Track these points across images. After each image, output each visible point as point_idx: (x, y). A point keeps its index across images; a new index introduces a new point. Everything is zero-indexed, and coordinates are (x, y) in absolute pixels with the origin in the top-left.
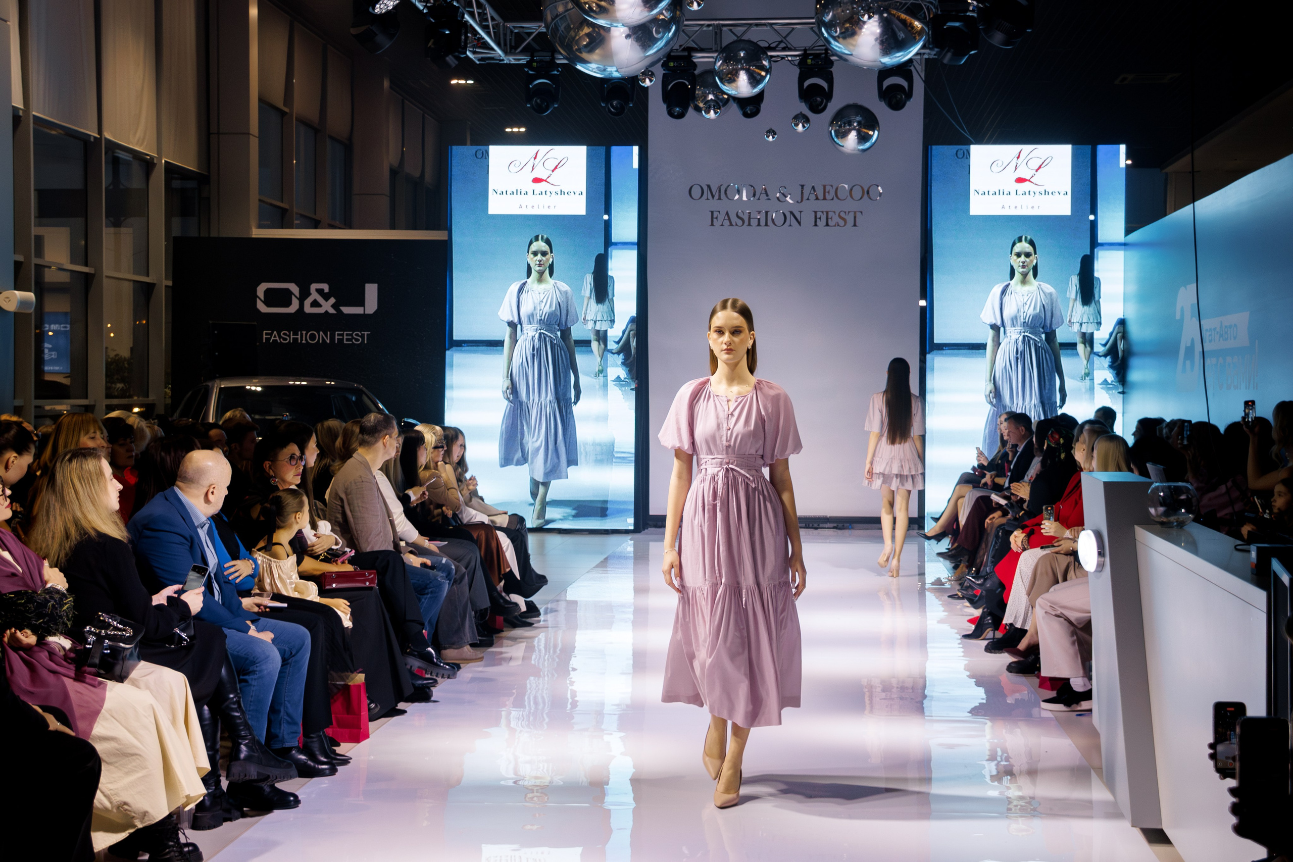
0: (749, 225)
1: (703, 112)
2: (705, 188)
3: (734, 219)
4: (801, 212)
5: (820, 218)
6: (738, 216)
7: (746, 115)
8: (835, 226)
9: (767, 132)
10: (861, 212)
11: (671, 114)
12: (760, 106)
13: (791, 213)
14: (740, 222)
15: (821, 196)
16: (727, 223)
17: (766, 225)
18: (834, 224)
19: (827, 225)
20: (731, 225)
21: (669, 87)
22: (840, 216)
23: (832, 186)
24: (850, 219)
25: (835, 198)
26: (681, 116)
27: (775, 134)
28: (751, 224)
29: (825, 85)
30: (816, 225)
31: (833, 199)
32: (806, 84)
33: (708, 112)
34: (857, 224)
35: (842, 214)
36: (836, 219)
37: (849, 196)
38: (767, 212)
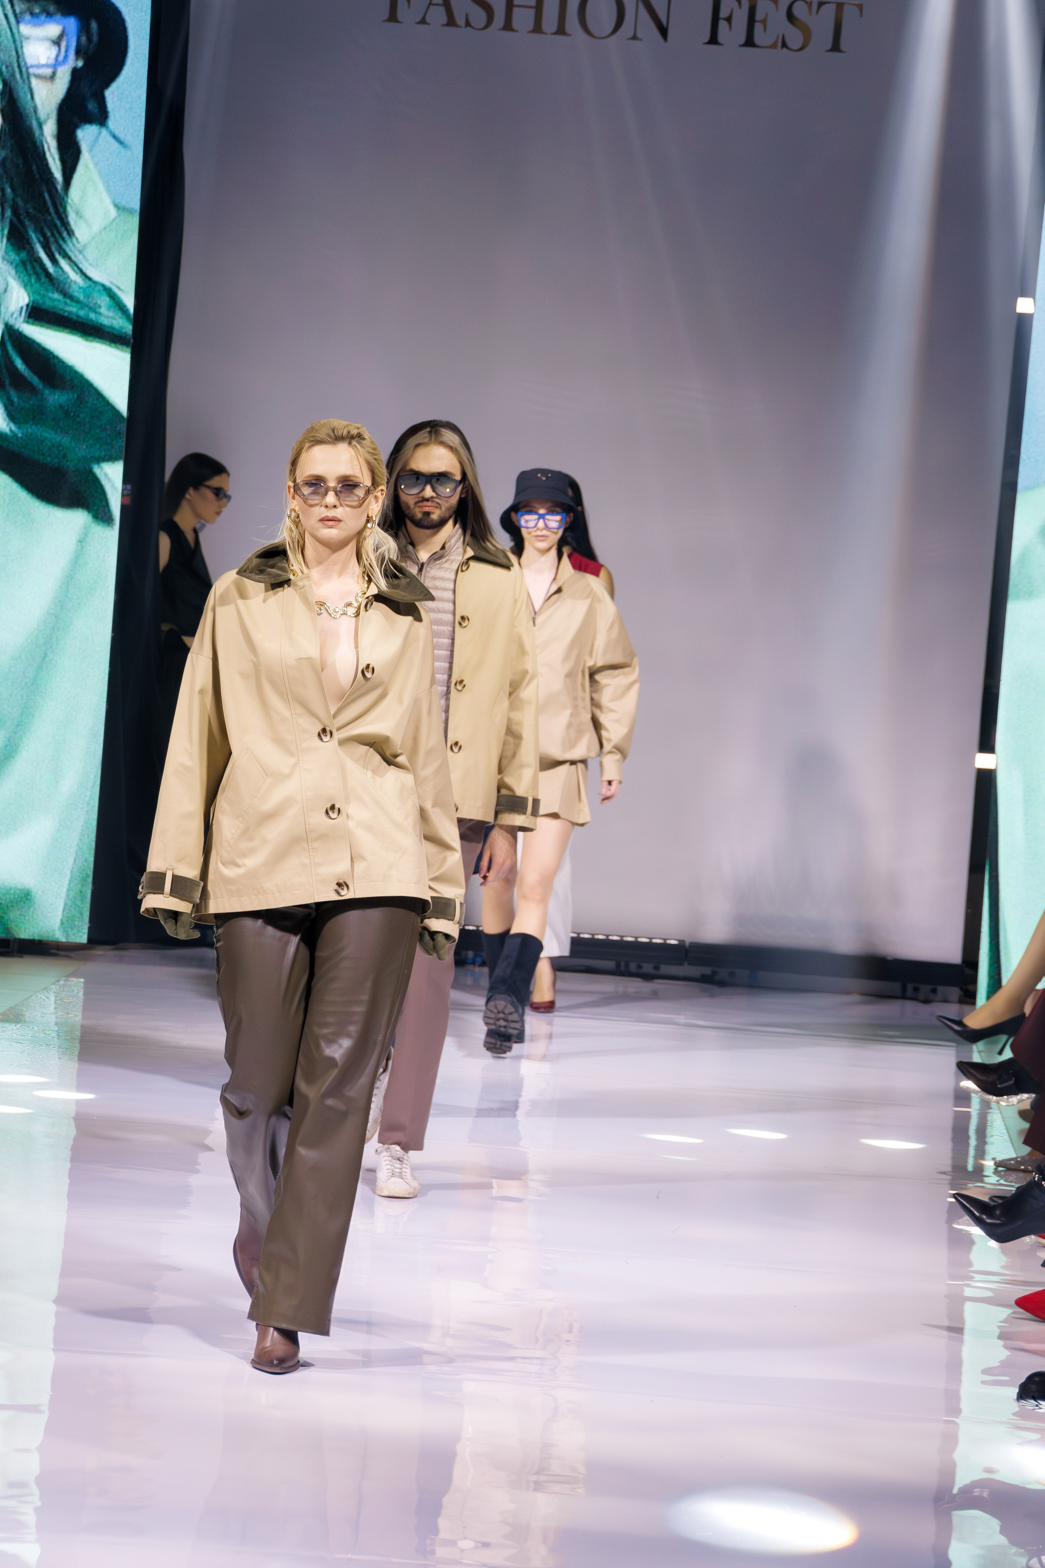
0: (508, 26)
3: (461, 5)
5: (729, 19)
8: (774, 46)
10: (860, 7)
14: (479, 16)
16: (438, 15)
17: (561, 30)
18: (770, 42)
19: (749, 42)
22: (791, 17)
24: (821, 25)
28: (515, 25)
30: (713, 40)
34: (843, 46)
35: (800, 12)
36: (778, 24)
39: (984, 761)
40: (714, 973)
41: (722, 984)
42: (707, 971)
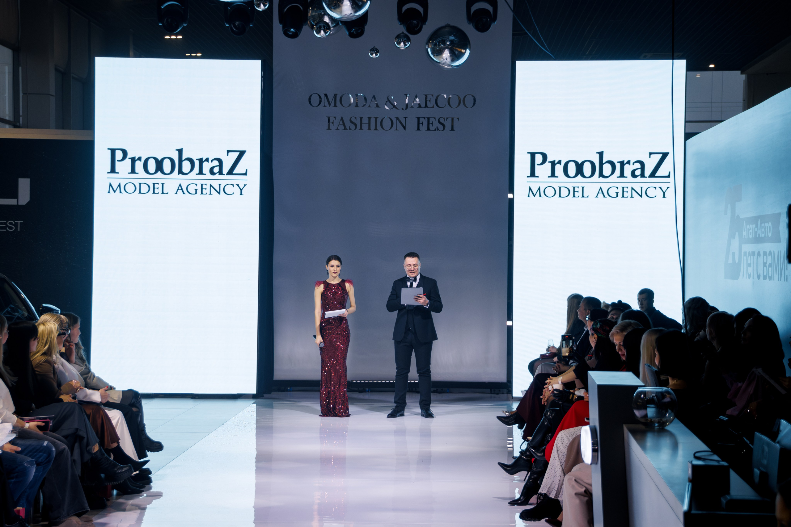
0: (361, 129)
1: (315, 32)
2: (323, 97)
3: (348, 124)
4: (405, 118)
5: (422, 123)
6: (351, 121)
7: (352, 35)
8: (435, 130)
9: (371, 50)
10: (458, 118)
11: (286, 33)
12: (364, 28)
13: (397, 119)
14: (353, 127)
15: (423, 105)
16: (342, 127)
17: (376, 129)
18: (434, 129)
19: (428, 129)
21: (285, 10)
22: (439, 122)
23: (432, 95)
24: (448, 123)
25: (435, 106)
26: (295, 36)
27: (378, 52)
28: (363, 128)
29: (421, 9)
30: (418, 129)
31: (433, 107)
32: (404, 8)
33: (319, 32)
34: (454, 129)
35: (442, 120)
36: (436, 124)
37: (447, 104)
38: (376, 118)
39: (509, 323)
40: (437, 390)
41: (440, 393)
42: (435, 389)
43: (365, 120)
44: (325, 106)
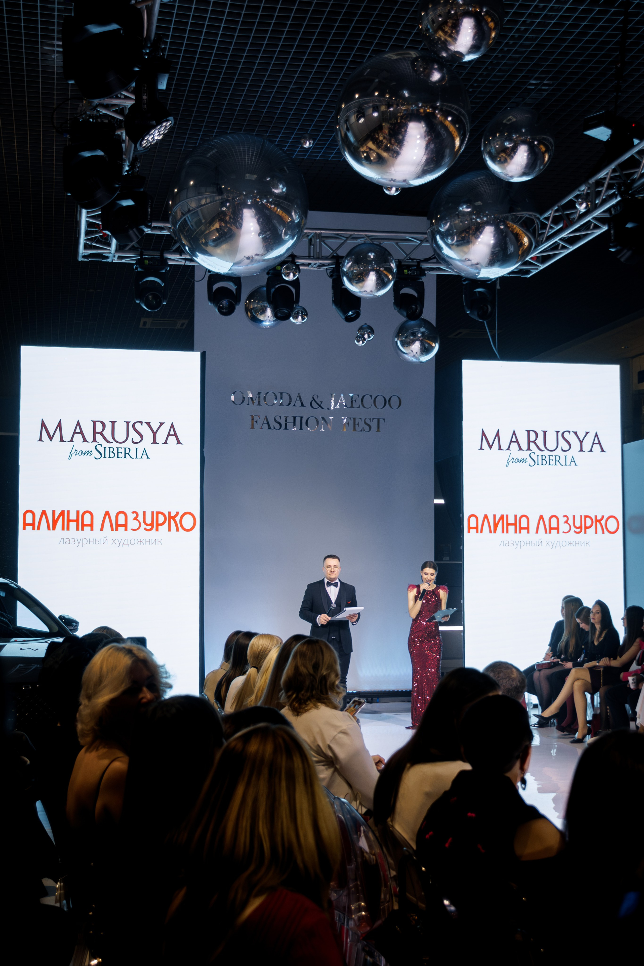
0: (286, 428)
2: (246, 394)
3: (272, 423)
6: (275, 420)
8: (361, 431)
10: (384, 419)
13: (323, 418)
14: (277, 426)
15: (349, 405)
16: (266, 426)
17: (301, 429)
19: (354, 430)
20: (270, 428)
21: (213, 289)
22: (365, 423)
23: (358, 395)
24: (374, 424)
25: (361, 406)
28: (288, 428)
31: (359, 407)
34: (380, 430)
35: (368, 421)
36: (362, 425)
37: (373, 405)
38: (301, 418)
43: (290, 420)
44: (248, 404)
